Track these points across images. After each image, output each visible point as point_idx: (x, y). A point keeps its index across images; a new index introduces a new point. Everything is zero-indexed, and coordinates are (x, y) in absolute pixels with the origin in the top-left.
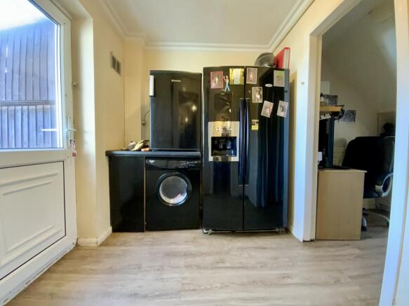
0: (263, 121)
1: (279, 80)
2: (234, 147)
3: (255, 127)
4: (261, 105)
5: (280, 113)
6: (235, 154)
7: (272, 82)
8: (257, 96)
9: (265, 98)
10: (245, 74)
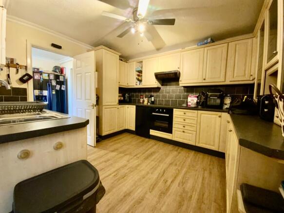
0: (57, 91)
1: (61, 79)
2: (46, 99)
3: (54, 93)
4: (56, 86)
5: (63, 89)
6: (46, 101)
7: (59, 79)
8: (54, 83)
9: (57, 84)
10: (49, 76)
